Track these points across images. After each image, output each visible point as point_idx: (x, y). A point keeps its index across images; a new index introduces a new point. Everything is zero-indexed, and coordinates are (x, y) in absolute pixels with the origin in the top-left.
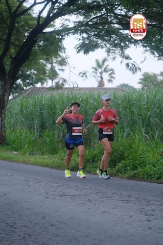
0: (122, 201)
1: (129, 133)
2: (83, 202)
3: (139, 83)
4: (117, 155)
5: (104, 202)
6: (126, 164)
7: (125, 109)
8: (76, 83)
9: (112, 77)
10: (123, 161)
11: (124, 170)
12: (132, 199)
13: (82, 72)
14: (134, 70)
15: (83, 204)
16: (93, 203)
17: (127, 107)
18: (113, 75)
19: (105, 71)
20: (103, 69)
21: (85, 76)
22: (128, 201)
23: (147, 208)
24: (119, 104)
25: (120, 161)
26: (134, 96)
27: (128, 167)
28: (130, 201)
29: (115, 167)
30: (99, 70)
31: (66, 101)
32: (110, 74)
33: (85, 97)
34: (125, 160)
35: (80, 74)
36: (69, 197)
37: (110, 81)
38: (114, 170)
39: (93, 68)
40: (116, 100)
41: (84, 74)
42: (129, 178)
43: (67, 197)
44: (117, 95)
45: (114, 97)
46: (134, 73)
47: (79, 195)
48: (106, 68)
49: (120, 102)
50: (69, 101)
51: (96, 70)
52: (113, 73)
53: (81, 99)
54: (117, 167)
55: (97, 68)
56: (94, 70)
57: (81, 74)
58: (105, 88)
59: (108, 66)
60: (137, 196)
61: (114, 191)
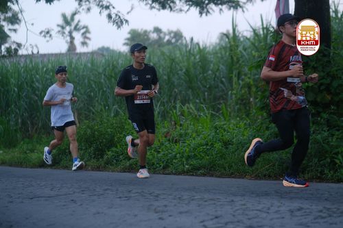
0: (120, 198)
1: (117, 110)
2: (65, 204)
3: (125, 44)
4: (104, 140)
5: (94, 201)
6: (117, 152)
7: (108, 79)
8: (36, 46)
9: (86, 37)
10: (114, 149)
11: (115, 161)
12: (133, 195)
13: (44, 29)
14: (119, 23)
15: (64, 205)
16: (79, 204)
17: (111, 76)
18: (88, 35)
19: (76, 28)
20: (73, 27)
21: (49, 35)
22: (128, 198)
23: (156, 204)
24: (99, 73)
25: (109, 148)
26: (120, 62)
27: (121, 157)
28: (130, 197)
29: (102, 157)
30: (68, 29)
31: (24, 72)
32: (83, 34)
33: (50, 66)
34: (116, 147)
35: (41, 33)
36: (43, 199)
37: (84, 44)
38: (102, 162)
39: (58, 25)
40: (95, 68)
41: (48, 32)
42: (124, 170)
43: (40, 199)
44: (95, 61)
45: (92, 64)
46: (119, 27)
47: (58, 195)
48: (77, 25)
49: (101, 70)
50: (27, 72)
51: (63, 28)
52: (87, 31)
53: (45, 69)
54: (105, 157)
55: (64, 25)
56: (59, 29)
57: (43, 33)
58: (77, 54)
59: (79, 21)
60: (140, 191)
61: (106, 187)
